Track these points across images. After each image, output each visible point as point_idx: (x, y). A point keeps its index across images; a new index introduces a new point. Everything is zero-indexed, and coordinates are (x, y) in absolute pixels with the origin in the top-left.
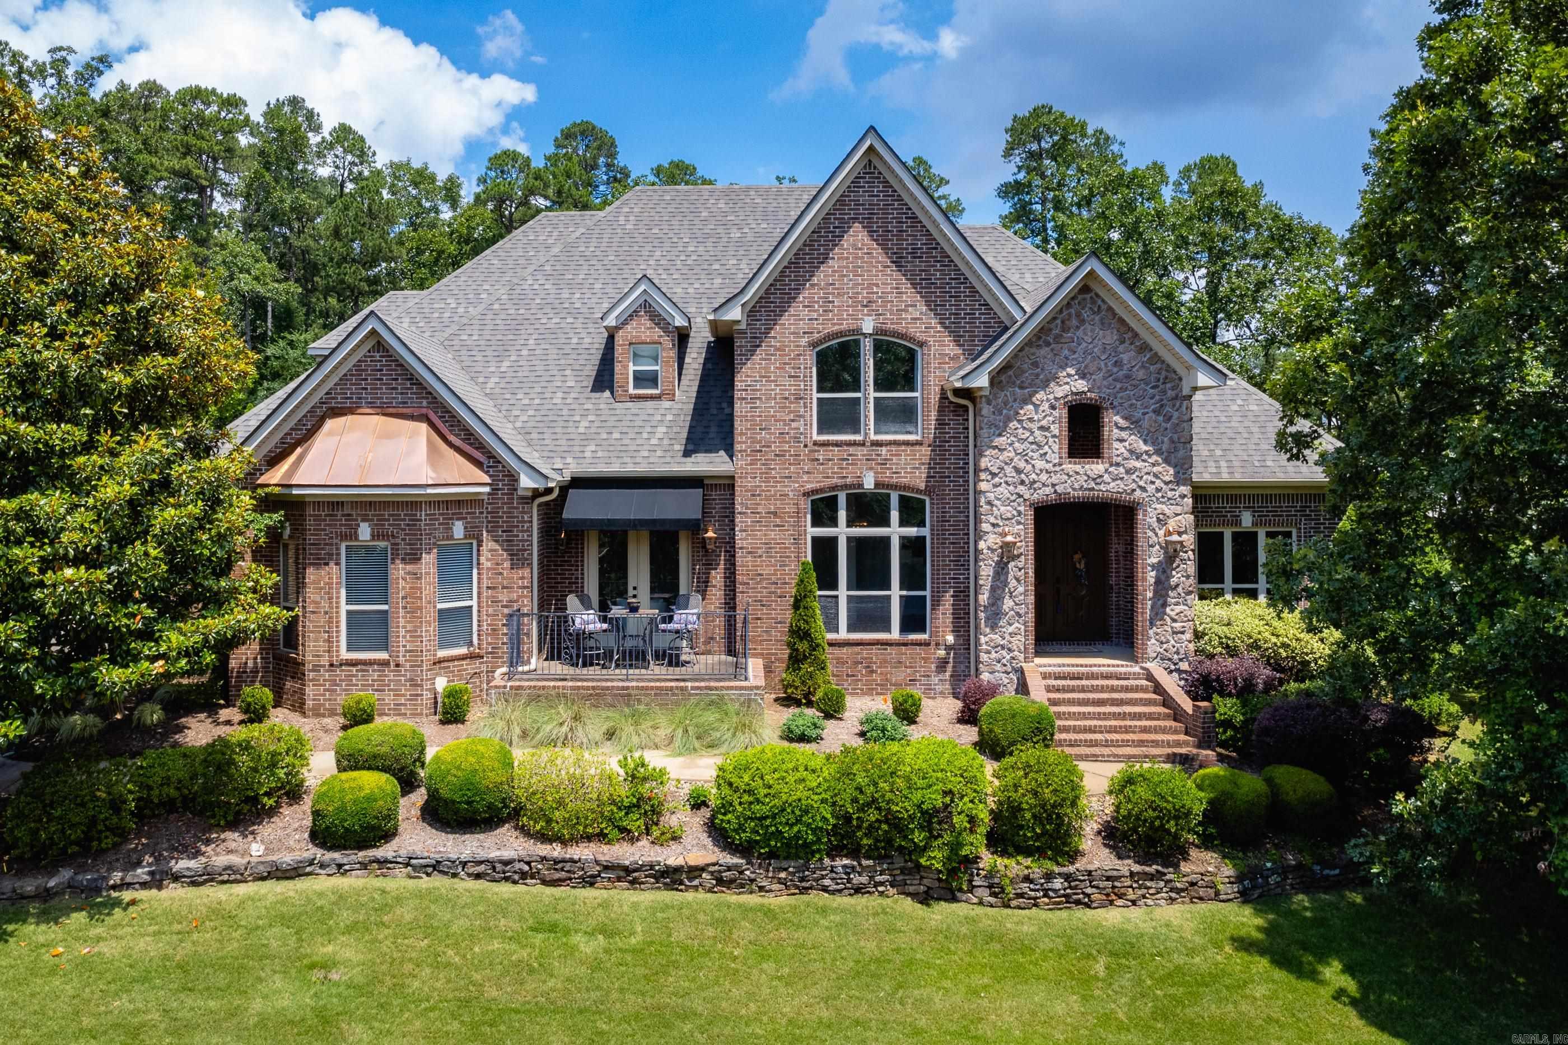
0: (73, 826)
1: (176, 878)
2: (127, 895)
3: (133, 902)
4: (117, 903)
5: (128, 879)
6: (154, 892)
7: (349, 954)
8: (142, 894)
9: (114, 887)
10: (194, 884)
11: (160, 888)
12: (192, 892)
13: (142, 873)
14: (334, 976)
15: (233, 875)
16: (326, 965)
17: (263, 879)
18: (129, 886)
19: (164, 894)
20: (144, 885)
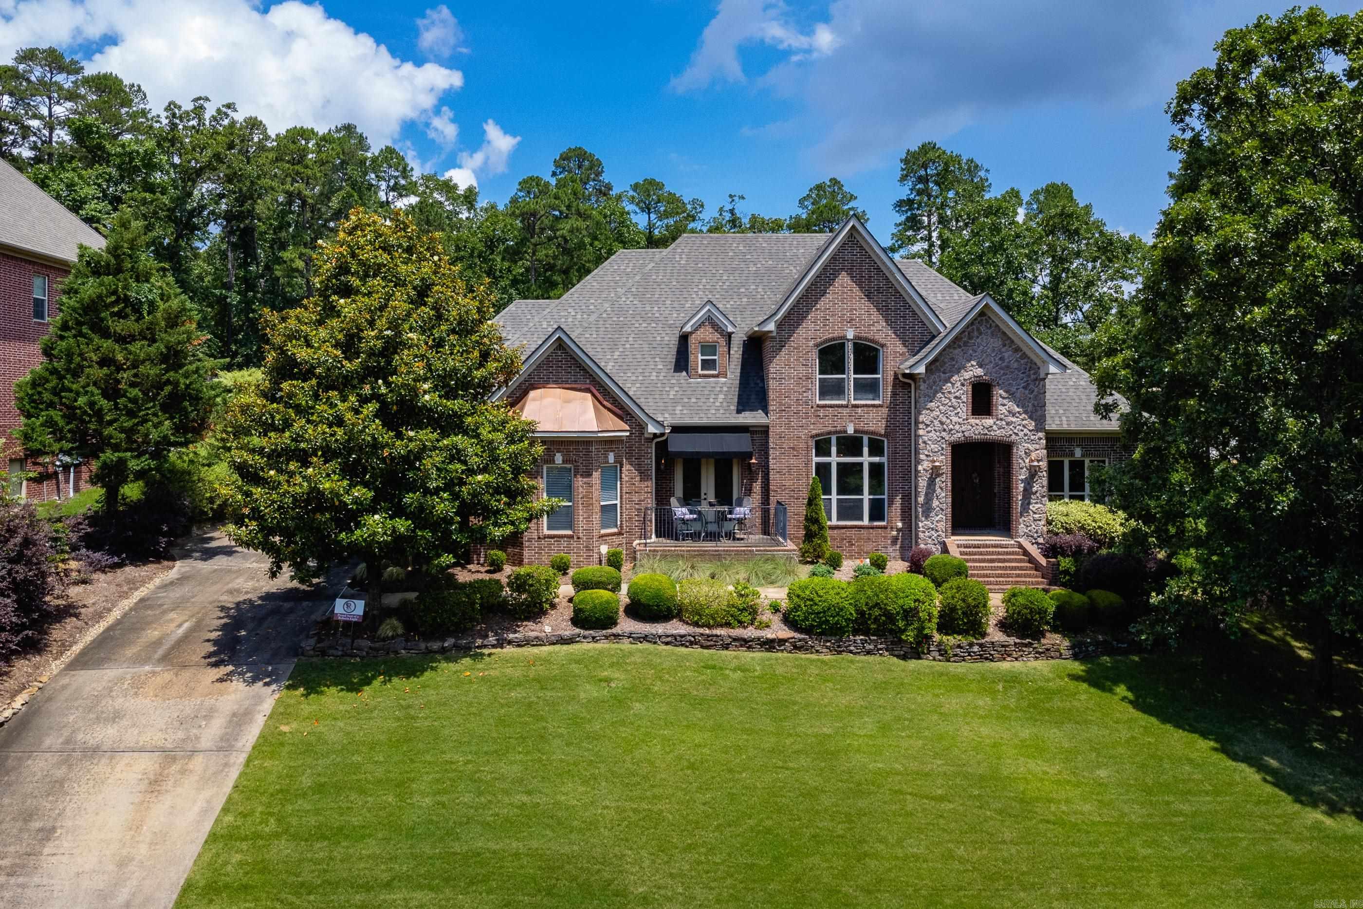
0: (455, 615)
1: (510, 642)
2: (486, 651)
3: (490, 655)
4: (482, 655)
5: (485, 642)
6: (499, 650)
7: (617, 675)
8: (493, 651)
9: (478, 647)
10: (519, 646)
11: (502, 648)
12: (519, 650)
13: (492, 639)
14: (613, 685)
15: (539, 642)
16: (608, 680)
17: (554, 644)
18: (485, 646)
19: (505, 650)
20: (494, 646)
